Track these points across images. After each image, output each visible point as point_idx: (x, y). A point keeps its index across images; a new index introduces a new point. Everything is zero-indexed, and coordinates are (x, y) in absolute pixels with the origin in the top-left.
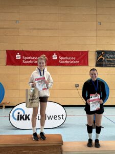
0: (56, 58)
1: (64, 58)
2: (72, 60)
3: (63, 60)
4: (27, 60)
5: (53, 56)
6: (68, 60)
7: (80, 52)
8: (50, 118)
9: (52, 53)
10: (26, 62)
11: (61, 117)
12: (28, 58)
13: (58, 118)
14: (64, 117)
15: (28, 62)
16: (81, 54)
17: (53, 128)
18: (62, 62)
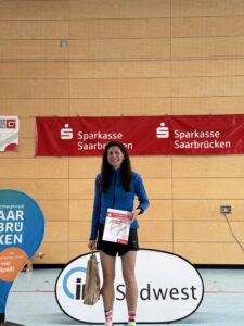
0: (167, 135)
1: (188, 135)
2: (211, 140)
3: (185, 140)
4: (89, 142)
5: (158, 130)
6: (199, 140)
7: (231, 116)
8: (160, 295)
9: (155, 121)
10: (86, 147)
11: (189, 292)
12: (92, 136)
13: (181, 295)
14: (198, 294)
15: (92, 147)
16: (234, 122)
17: (168, 323)
18: (183, 146)
